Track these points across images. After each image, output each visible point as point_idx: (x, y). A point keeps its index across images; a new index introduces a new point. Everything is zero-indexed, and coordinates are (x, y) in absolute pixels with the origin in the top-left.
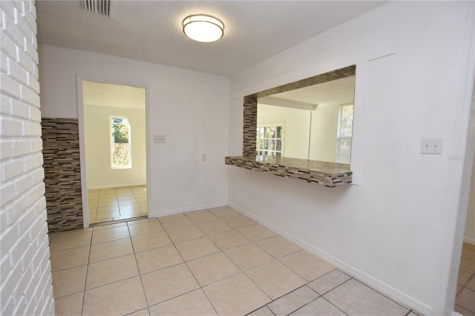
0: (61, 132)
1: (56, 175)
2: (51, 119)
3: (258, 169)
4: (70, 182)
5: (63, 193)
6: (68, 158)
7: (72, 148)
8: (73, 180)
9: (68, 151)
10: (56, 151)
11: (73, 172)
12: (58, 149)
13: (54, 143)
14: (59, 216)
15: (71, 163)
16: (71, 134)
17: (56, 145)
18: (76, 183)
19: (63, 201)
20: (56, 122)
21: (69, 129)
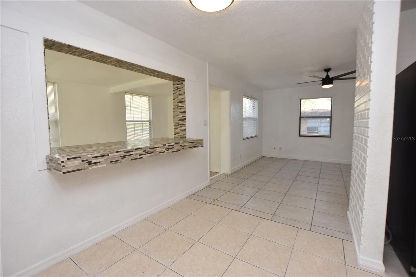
3: (152, 154)
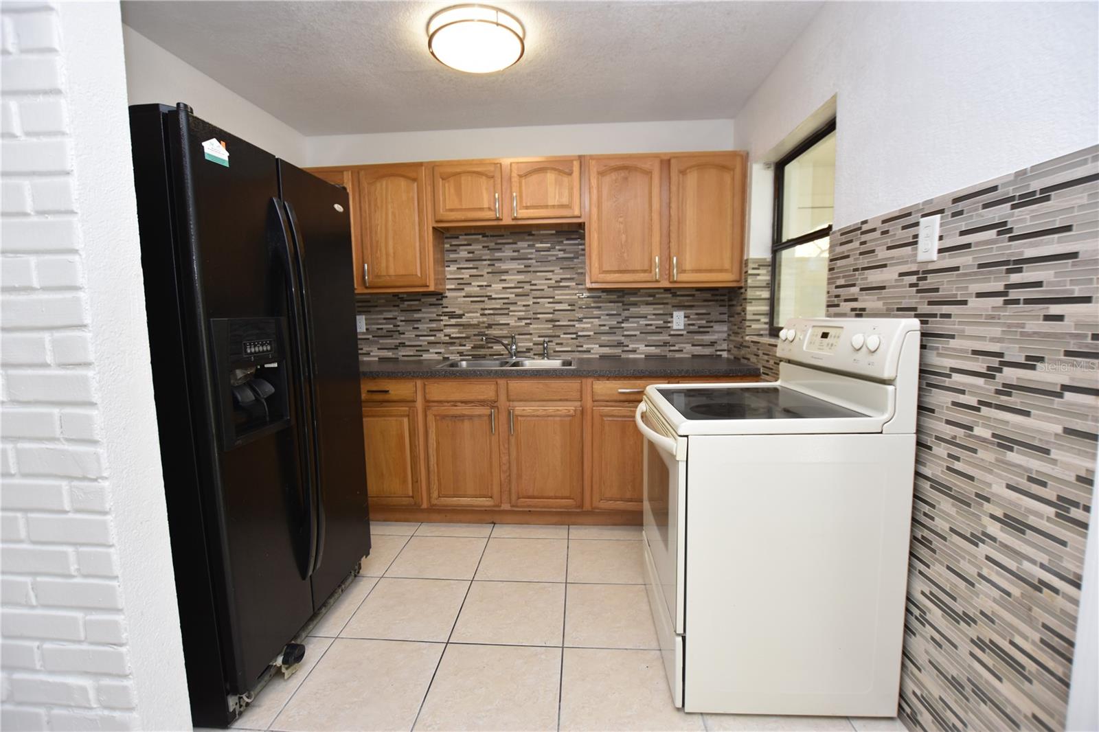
0: (1030, 253)
1: (977, 495)
2: (995, 188)
4: (1026, 565)
5: (990, 607)
6: (1039, 418)
7: (1068, 353)
8: (1042, 566)
9: (1045, 375)
10: (995, 362)
11: (1051, 511)
12: (1000, 355)
13: (991, 318)
14: (956, 701)
15: (1047, 452)
16: (1074, 255)
17: (996, 331)
18: (1056, 591)
19: (979, 643)
20: (1012, 198)
21: (1068, 228)
